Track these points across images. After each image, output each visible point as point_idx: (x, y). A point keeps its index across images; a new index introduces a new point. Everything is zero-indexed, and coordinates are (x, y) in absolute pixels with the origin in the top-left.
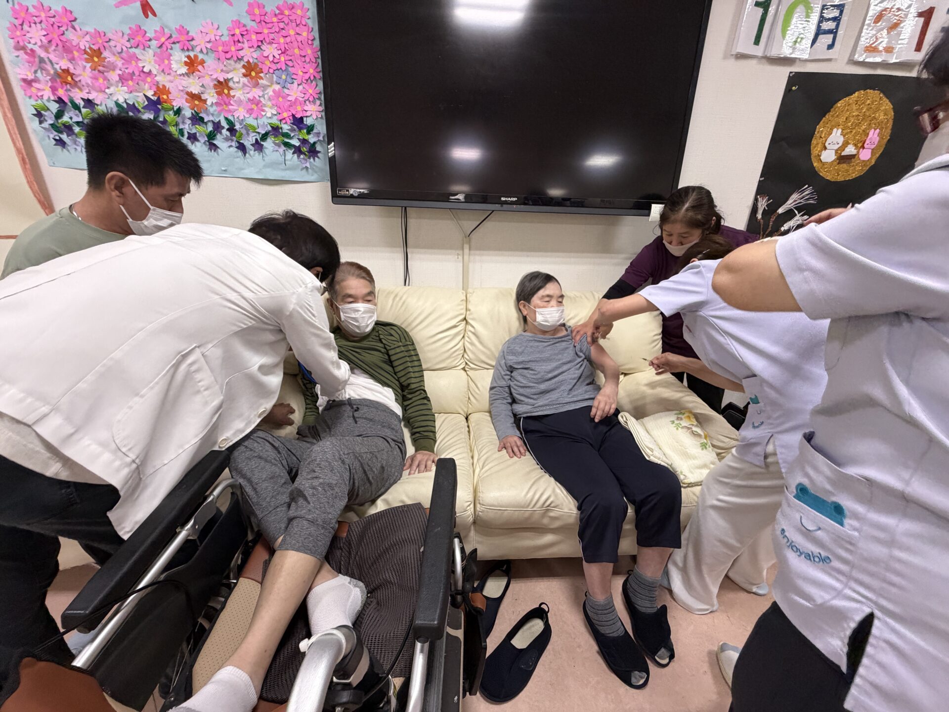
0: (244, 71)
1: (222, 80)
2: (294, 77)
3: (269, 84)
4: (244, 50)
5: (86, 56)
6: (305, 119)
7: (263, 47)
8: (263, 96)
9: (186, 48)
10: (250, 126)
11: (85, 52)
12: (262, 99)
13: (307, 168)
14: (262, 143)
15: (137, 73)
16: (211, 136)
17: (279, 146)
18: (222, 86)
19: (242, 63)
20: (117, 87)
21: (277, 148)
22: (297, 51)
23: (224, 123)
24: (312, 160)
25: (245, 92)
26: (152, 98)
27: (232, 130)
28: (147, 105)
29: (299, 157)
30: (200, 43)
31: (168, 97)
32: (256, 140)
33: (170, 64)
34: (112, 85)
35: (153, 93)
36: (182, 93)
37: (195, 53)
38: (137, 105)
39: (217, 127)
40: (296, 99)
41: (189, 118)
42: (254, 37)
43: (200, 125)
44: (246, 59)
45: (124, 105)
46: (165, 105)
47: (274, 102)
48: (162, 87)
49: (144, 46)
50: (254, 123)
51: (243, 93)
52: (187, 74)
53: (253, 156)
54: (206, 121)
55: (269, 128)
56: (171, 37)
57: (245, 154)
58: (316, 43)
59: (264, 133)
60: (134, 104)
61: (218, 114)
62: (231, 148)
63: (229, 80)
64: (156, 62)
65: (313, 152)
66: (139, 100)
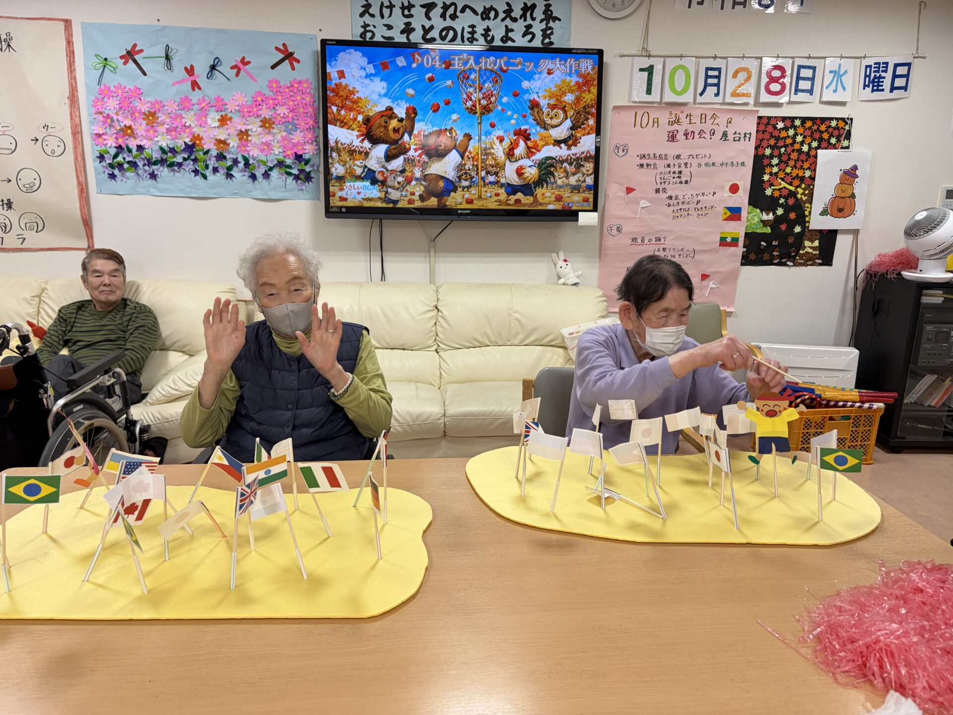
0: (261, 124)
1: (244, 130)
2: (298, 126)
3: (278, 132)
4: (262, 111)
5: (144, 116)
6: (304, 155)
7: (277, 108)
8: (274, 140)
9: (220, 110)
10: (262, 161)
11: (144, 114)
12: (272, 142)
13: (302, 189)
14: (269, 173)
15: (180, 127)
16: (229, 168)
17: (282, 175)
18: (243, 135)
19: (260, 119)
20: (163, 136)
21: (280, 176)
22: (302, 110)
23: (240, 159)
24: (307, 183)
26: (189, 143)
27: (247, 164)
28: (184, 149)
29: (297, 182)
30: (231, 107)
31: (200, 142)
32: (266, 171)
33: (206, 120)
34: (159, 135)
35: (189, 140)
36: (212, 140)
37: (226, 113)
38: (175, 148)
39: (235, 162)
40: (298, 142)
41: (215, 157)
42: (271, 102)
43: (222, 161)
44: (263, 116)
45: (166, 148)
46: (197, 148)
47: (281, 144)
48: (196, 135)
49: (188, 109)
50: (264, 159)
51: (259, 138)
52: (218, 127)
53: (262, 182)
54: (228, 158)
55: (276, 162)
56: (210, 103)
57: (254, 181)
58: (316, 104)
59: (272, 166)
60: (174, 148)
61: (238, 153)
62: (244, 177)
63: (248, 130)
64: (195, 119)
65: (308, 178)
66: (179, 145)
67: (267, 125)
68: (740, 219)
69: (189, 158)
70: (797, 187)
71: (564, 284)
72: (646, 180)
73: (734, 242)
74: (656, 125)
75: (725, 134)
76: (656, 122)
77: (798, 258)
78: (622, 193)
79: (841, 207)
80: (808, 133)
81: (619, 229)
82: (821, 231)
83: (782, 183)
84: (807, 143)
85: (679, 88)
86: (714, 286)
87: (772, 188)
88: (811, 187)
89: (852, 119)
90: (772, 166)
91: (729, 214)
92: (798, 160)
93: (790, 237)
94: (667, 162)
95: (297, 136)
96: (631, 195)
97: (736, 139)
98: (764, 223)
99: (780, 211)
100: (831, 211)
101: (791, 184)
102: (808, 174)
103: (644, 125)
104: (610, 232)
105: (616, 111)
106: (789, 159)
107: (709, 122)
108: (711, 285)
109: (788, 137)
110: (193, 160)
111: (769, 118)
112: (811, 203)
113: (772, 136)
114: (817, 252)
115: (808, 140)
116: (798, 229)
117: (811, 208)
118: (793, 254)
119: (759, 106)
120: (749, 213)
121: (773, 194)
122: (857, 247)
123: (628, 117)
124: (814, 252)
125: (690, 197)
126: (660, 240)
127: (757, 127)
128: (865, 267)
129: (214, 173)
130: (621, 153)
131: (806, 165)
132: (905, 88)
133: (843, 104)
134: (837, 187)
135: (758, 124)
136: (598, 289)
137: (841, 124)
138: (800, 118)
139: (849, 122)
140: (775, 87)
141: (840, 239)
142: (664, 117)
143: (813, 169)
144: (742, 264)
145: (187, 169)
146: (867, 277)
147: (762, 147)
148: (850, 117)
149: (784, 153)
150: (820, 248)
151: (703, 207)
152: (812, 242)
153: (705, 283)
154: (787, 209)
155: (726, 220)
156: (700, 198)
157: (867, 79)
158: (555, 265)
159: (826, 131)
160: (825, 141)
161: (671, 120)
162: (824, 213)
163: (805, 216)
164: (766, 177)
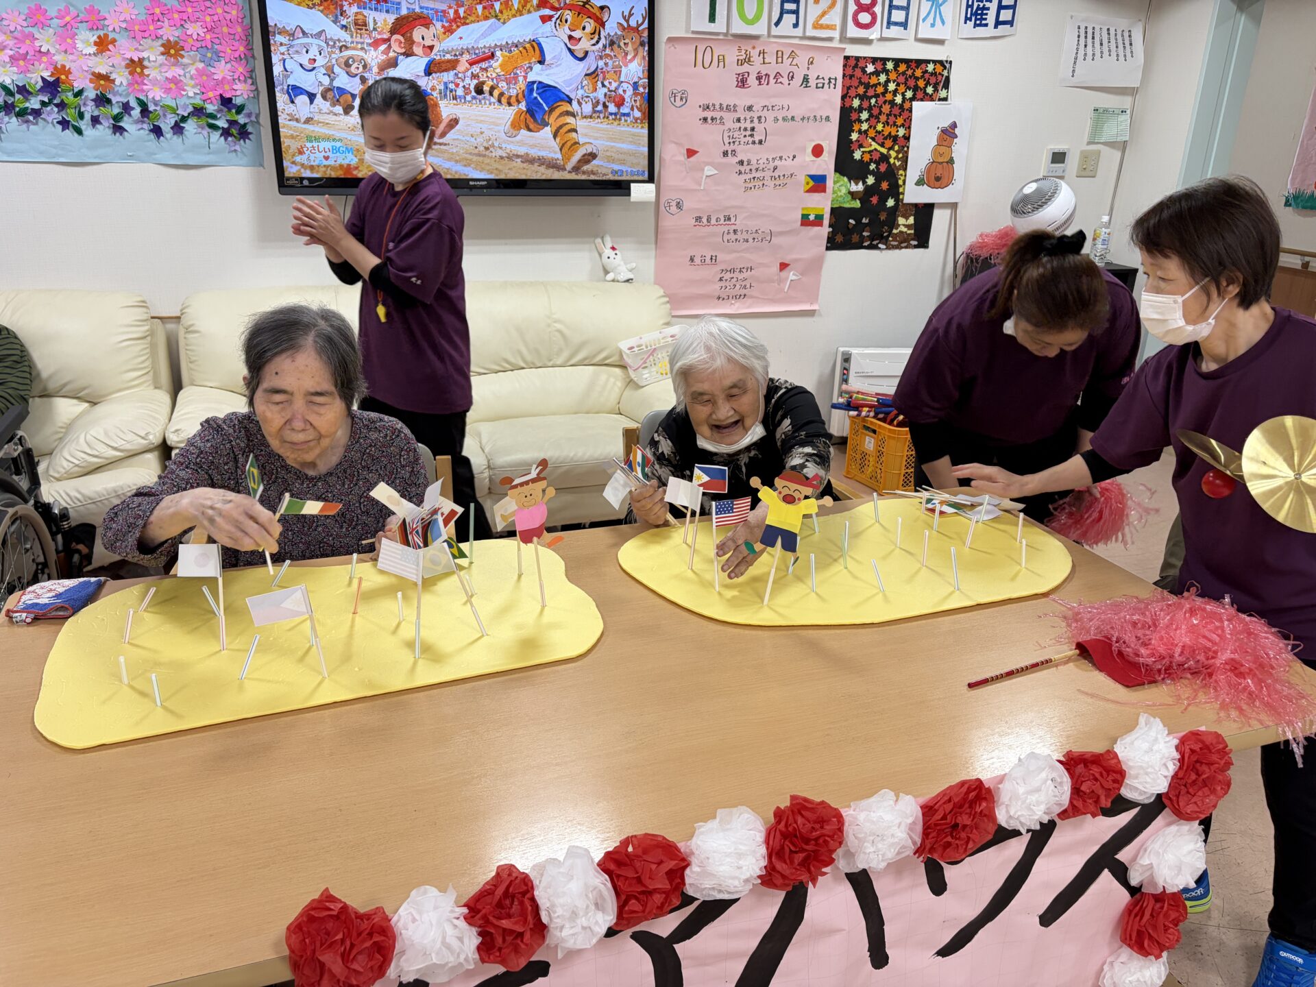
0: (162, 49)
1: (136, 59)
2: (222, 54)
3: (190, 62)
4: (163, 29)
6: (234, 98)
7: (186, 26)
8: (184, 75)
9: (95, 28)
10: (168, 106)
12: (182, 78)
13: (235, 151)
14: (182, 125)
15: (31, 53)
16: (117, 118)
17: (203, 128)
18: (136, 66)
19: (160, 42)
20: (5, 67)
21: (200, 130)
22: (225, 29)
23: (133, 103)
24: (242, 141)
25: (163, 70)
26: (48, 79)
27: (145, 111)
28: (42, 87)
29: (226, 139)
30: (113, 23)
31: (67, 77)
32: (176, 121)
33: (75, 43)
35: (49, 74)
36: (86, 73)
37: (105, 32)
38: (27, 87)
39: (126, 108)
40: (224, 78)
41: (92, 100)
42: (176, 16)
43: (104, 107)
44: (165, 38)
45: (11, 87)
46: (63, 86)
47: (197, 81)
48: (59, 67)
49: (43, 25)
50: (172, 104)
51: (161, 72)
52: (94, 54)
53: (171, 139)
54: (114, 102)
55: (190, 109)
56: (78, 16)
57: (159, 138)
58: (247, 21)
59: (186, 115)
60: (25, 86)
61: (128, 95)
62: (142, 131)
63: (144, 59)
64: (56, 41)
65: (243, 133)
66: (33, 82)
67: (172, 52)
68: (824, 190)
69: (50, 101)
70: (890, 149)
71: (613, 281)
72: (710, 139)
73: (818, 221)
74: (721, 64)
75: (806, 79)
76: (722, 60)
77: (890, 239)
78: (682, 157)
79: (938, 175)
80: (902, 79)
81: (679, 206)
82: (916, 205)
83: (873, 143)
84: (900, 92)
85: (750, 15)
86: (794, 278)
87: (862, 149)
88: (906, 149)
89: (951, 62)
90: (860, 122)
91: (812, 183)
92: (890, 115)
93: (883, 213)
94: (737, 115)
95: (222, 70)
96: (693, 159)
97: (819, 85)
98: (853, 195)
99: (871, 180)
100: (928, 180)
101: (882, 145)
102: (901, 132)
103: (706, 66)
104: (668, 208)
105: (670, 45)
106: (880, 113)
107: (787, 62)
108: (792, 276)
109: (879, 84)
110: (57, 105)
111: (857, 59)
112: (905, 169)
113: (861, 83)
114: (912, 232)
115: (902, 88)
116: (891, 203)
117: (905, 176)
118: (885, 234)
119: (846, 43)
120: (835, 183)
121: (862, 158)
122: (955, 224)
123: (687, 53)
124: (909, 232)
125: (766, 162)
126: (729, 219)
127: (844, 70)
128: (964, 250)
129: (94, 126)
130: (678, 103)
131: (900, 121)
132: (1011, 23)
133: (940, 42)
134: (935, 151)
135: (845, 66)
136: (657, 286)
137: (939, 68)
138: (893, 60)
139: (948, 66)
140: (865, 18)
141: (937, 213)
142: (732, 54)
143: (907, 126)
144: (828, 249)
145: (50, 119)
146: (967, 262)
147: (850, 97)
148: (949, 60)
149: (874, 106)
150: (916, 226)
151: (781, 175)
152: (907, 218)
153: (784, 273)
154: (879, 177)
155: (809, 191)
156: (777, 163)
157: (969, 9)
158: (600, 255)
159: (922, 77)
160: (921, 90)
161: (741, 58)
162: (920, 182)
163: (898, 186)
164: (854, 136)
